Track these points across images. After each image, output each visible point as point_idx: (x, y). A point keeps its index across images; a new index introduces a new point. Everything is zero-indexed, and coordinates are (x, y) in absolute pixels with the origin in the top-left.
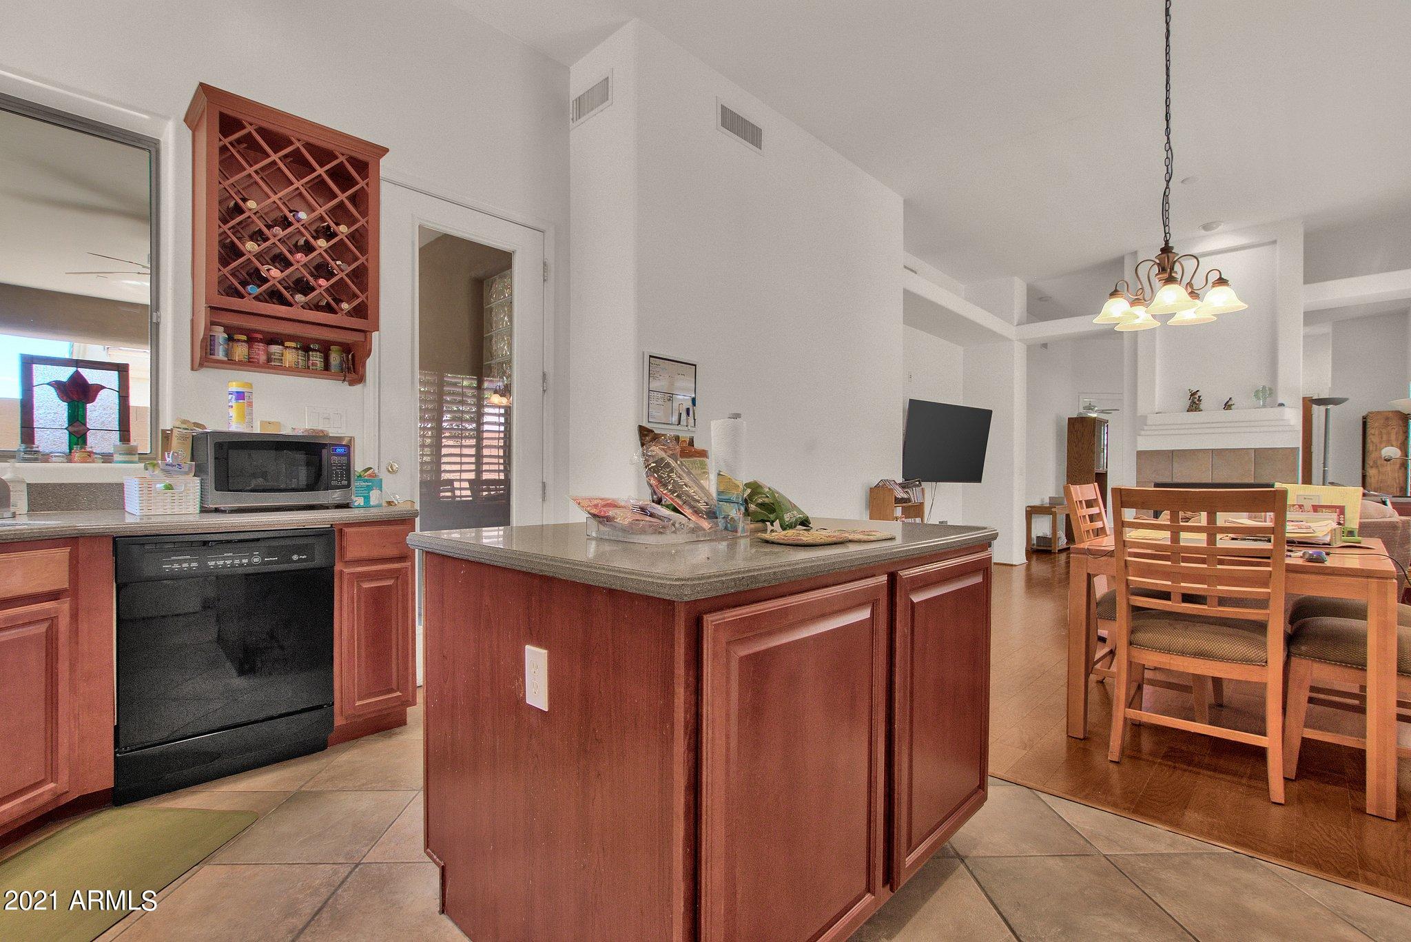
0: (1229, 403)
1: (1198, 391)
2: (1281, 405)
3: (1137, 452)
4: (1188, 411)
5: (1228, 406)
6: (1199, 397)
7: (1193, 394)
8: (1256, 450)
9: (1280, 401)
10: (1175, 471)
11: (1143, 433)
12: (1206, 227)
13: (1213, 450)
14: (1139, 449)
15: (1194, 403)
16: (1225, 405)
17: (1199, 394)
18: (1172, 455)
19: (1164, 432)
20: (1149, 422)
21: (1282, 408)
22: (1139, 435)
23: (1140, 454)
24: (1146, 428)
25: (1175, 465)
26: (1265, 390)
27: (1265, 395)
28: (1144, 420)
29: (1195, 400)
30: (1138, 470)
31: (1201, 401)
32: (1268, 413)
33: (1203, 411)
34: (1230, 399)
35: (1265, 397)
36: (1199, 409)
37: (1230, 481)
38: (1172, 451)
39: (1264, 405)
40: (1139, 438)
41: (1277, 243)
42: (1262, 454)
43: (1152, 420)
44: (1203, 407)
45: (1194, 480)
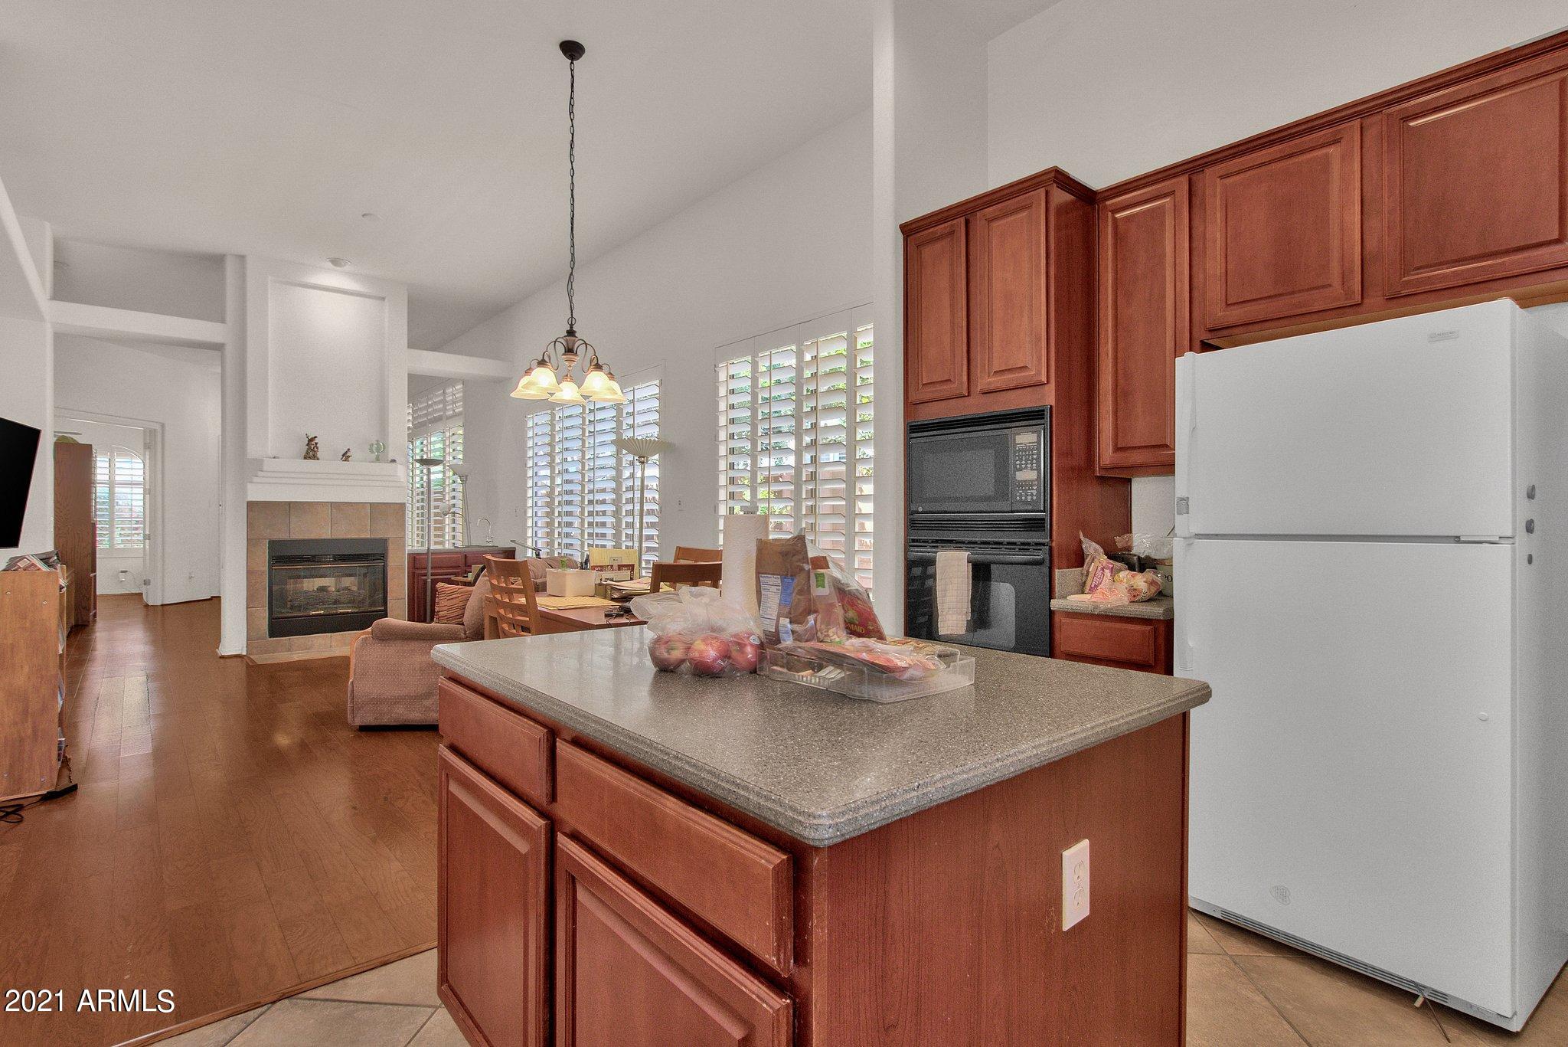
0: (348, 454)
1: (316, 437)
2: (392, 461)
3: (248, 503)
4: (305, 458)
5: (346, 456)
6: (316, 444)
7: (311, 440)
8: (371, 504)
9: (390, 457)
10: (292, 526)
11: (255, 480)
12: (335, 262)
13: (331, 503)
14: (250, 499)
15: (311, 450)
16: (343, 455)
17: (316, 440)
18: (289, 507)
19: (281, 481)
20: (266, 467)
21: (394, 464)
22: (250, 483)
23: (251, 506)
24: (260, 474)
25: (292, 517)
26: (378, 444)
27: (378, 450)
28: (258, 465)
29: (312, 447)
30: (250, 525)
31: (317, 448)
32: (385, 468)
33: (318, 459)
34: (348, 450)
35: (379, 452)
36: (315, 457)
37: (349, 537)
38: (290, 503)
39: (378, 460)
40: (249, 486)
41: (386, 300)
42: (377, 510)
43: (269, 465)
44: (319, 455)
45: (313, 536)
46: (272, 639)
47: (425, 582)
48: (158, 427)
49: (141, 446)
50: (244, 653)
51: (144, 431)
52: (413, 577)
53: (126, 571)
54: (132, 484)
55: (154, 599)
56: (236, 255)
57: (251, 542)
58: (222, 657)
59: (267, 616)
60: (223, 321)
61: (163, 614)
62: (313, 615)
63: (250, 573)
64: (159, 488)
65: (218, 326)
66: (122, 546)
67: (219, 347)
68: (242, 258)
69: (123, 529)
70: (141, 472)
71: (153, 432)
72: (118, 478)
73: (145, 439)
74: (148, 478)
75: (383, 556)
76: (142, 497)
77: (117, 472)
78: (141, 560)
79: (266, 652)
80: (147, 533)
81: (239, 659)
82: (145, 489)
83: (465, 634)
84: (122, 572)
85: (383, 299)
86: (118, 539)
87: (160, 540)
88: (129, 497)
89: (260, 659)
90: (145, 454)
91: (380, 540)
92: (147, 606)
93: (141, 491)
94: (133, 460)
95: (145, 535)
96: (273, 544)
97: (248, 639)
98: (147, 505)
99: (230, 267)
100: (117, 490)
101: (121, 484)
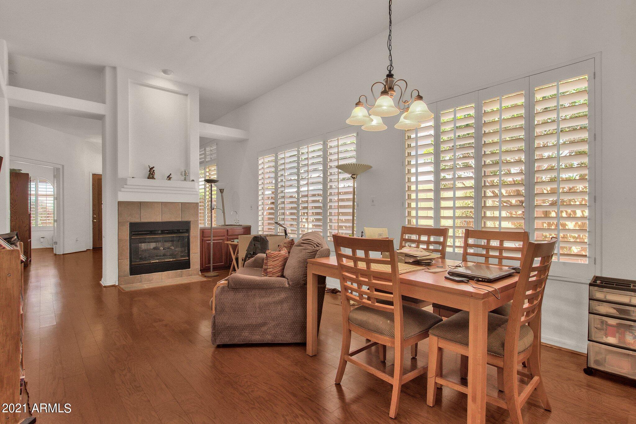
0: (170, 177)
1: (154, 167)
2: (193, 181)
3: (118, 202)
4: (148, 178)
6: (154, 171)
7: (151, 169)
8: (182, 203)
9: (191, 179)
10: (142, 215)
11: (123, 189)
12: (165, 72)
13: (162, 202)
14: (120, 200)
15: (151, 175)
16: (168, 177)
17: (154, 169)
18: (140, 205)
19: (136, 190)
20: (128, 183)
21: (193, 182)
22: (120, 191)
23: (120, 204)
24: (125, 186)
25: (142, 210)
26: (185, 172)
27: (185, 175)
28: (124, 181)
29: (152, 172)
30: (119, 214)
31: (154, 173)
32: (188, 184)
33: (155, 179)
34: (171, 174)
35: (185, 176)
36: (153, 178)
37: (171, 220)
38: (140, 203)
39: (185, 180)
40: (119, 192)
41: (189, 95)
42: (185, 206)
43: (130, 181)
44: (155, 177)
45: (152, 220)
46: (132, 276)
47: (209, 244)
48: (60, 167)
49: (52, 176)
50: (117, 284)
51: (54, 169)
52: (202, 241)
53: (44, 237)
54: (46, 195)
55: (59, 251)
56: (111, 67)
57: (120, 224)
58: (105, 287)
59: (129, 264)
60: (104, 102)
61: (64, 259)
62: (153, 263)
63: (119, 240)
64: (61, 197)
65: (101, 105)
66: (41, 225)
67: (100, 118)
68: (114, 68)
69: (41, 217)
70: (52, 190)
71: (58, 169)
72: (39, 193)
73: (54, 172)
74: (56, 193)
75: (188, 231)
76: (53, 202)
77: (39, 190)
78: (52, 232)
79: (129, 283)
80: (55, 219)
81: (114, 288)
82: (54, 198)
83: (289, 284)
84: (42, 238)
85: (187, 95)
86: (40, 222)
87: (62, 222)
88: (45, 202)
89: (128, 288)
90: (54, 181)
91: (186, 222)
92: (55, 255)
93: (53, 199)
94: (47, 184)
95: (54, 220)
96: (132, 225)
97: (119, 277)
98: (56, 206)
99: (108, 74)
100: (39, 198)
101: (41, 195)
